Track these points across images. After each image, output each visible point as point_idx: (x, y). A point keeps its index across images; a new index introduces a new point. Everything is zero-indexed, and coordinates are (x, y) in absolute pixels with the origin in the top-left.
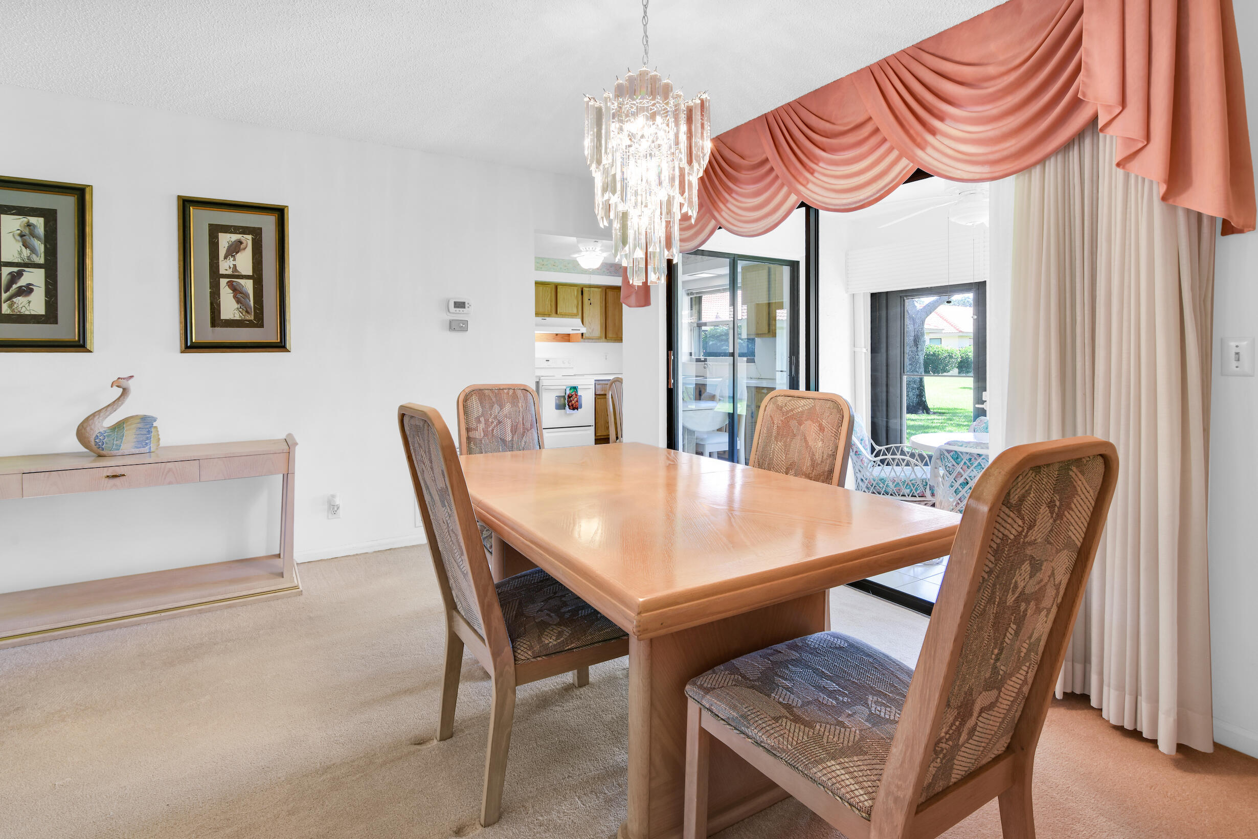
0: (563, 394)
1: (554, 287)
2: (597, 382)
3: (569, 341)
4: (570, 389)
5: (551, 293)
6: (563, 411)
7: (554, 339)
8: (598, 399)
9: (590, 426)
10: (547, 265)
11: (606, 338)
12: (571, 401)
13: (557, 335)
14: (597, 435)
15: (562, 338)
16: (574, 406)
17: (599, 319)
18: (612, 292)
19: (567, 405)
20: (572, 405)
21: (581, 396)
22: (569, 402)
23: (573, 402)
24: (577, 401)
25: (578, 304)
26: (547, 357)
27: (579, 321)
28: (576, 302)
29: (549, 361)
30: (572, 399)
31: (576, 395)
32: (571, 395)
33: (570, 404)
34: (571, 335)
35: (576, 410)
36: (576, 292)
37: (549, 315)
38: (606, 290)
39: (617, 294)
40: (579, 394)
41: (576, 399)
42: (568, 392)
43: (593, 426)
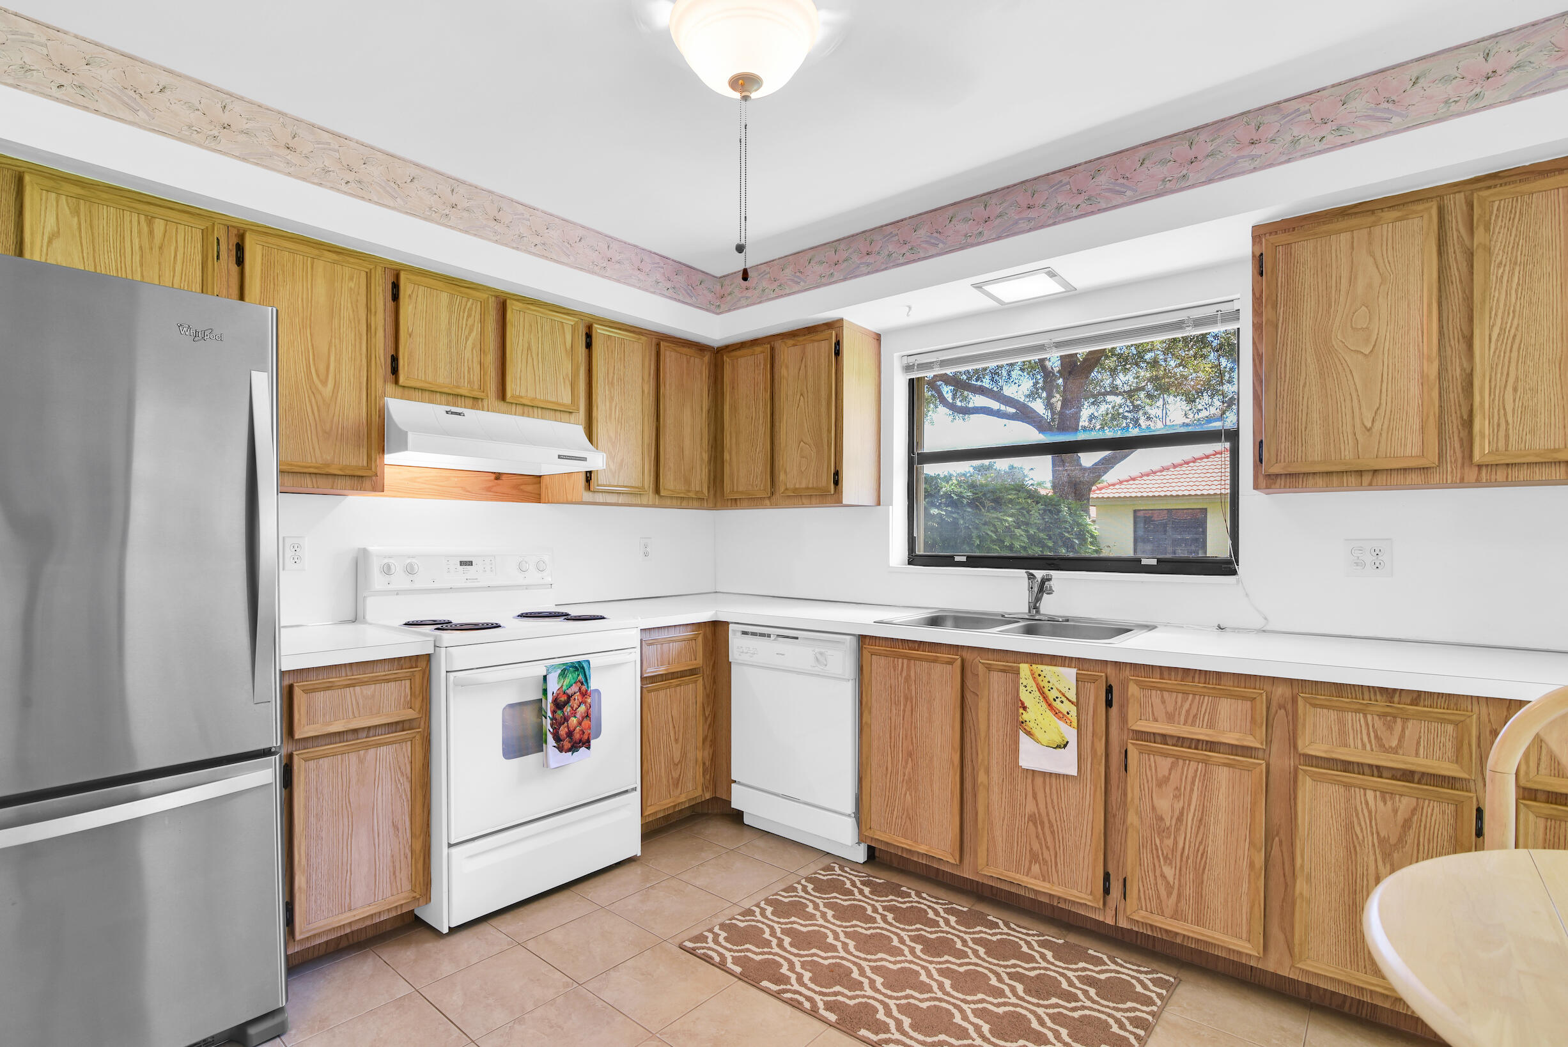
0: (535, 695)
1: (492, 305)
2: (647, 637)
3: (538, 498)
4: (563, 674)
5: (482, 321)
6: (533, 759)
7: (489, 489)
8: (649, 691)
9: (626, 792)
10: (467, 210)
11: (657, 491)
12: (566, 719)
13: (498, 476)
14: (646, 813)
15: (516, 487)
16: (577, 736)
17: (639, 427)
18: (673, 354)
19: (550, 738)
20: (570, 734)
21: (597, 691)
22: (557, 724)
23: (573, 721)
24: (587, 716)
25: (575, 375)
26: (466, 553)
27: (578, 431)
28: (567, 367)
29: (470, 563)
30: (568, 709)
31: (585, 694)
32: (563, 698)
33: (563, 731)
34: (544, 482)
35: (583, 749)
36: (569, 336)
37: (476, 402)
38: (658, 345)
39: (688, 362)
40: (594, 684)
41: (583, 708)
42: (553, 687)
43: (635, 789)
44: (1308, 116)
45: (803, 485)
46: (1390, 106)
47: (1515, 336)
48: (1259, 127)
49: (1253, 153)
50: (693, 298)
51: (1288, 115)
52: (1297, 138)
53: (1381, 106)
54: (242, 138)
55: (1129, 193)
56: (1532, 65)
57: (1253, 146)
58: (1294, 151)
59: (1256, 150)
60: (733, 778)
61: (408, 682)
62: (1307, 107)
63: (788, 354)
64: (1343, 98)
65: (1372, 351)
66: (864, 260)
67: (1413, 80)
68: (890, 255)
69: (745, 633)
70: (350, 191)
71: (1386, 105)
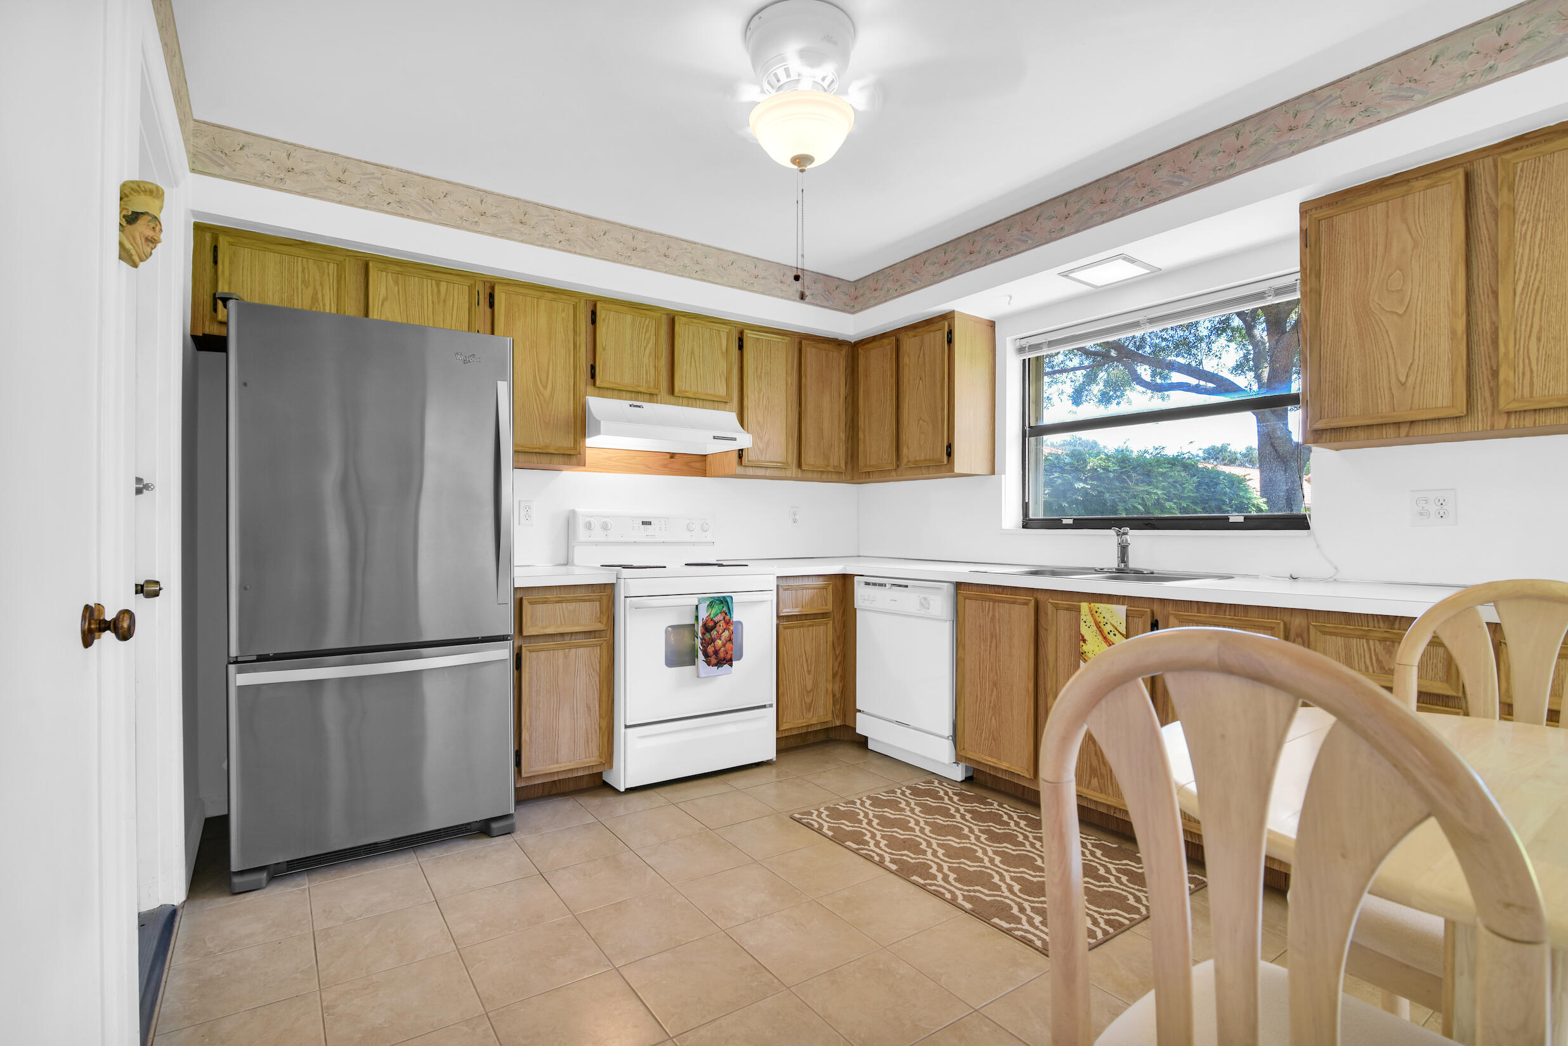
0: (689, 620)
1: (664, 320)
2: (783, 583)
3: (704, 473)
4: (711, 605)
5: (657, 335)
6: (689, 669)
7: (665, 466)
8: (785, 628)
9: (764, 706)
10: (644, 251)
11: (799, 465)
12: (713, 641)
13: (672, 455)
14: (781, 728)
15: (687, 464)
16: (722, 655)
17: (784, 413)
18: (814, 350)
19: (700, 654)
20: (716, 652)
21: (740, 623)
22: (706, 644)
23: (719, 643)
24: (730, 640)
25: (729, 371)
26: (647, 513)
27: (732, 417)
28: (723, 365)
29: (650, 523)
30: (714, 633)
31: (728, 622)
32: (711, 624)
33: (710, 649)
34: (709, 459)
35: (726, 666)
36: (725, 341)
37: (652, 397)
38: (800, 343)
39: (827, 355)
40: (736, 617)
41: (726, 633)
42: (703, 614)
43: (771, 706)
44: (1340, 101)
45: (922, 458)
46: (1412, 85)
47: (1538, 288)
48: (1296, 115)
49: (1292, 138)
50: (830, 302)
51: (1321, 102)
52: (1329, 122)
53: (1405, 86)
54: (493, 220)
55: (1185, 184)
56: (1542, 35)
57: (1291, 132)
58: (1329, 133)
59: (1293, 136)
60: (858, 708)
61: (598, 603)
62: (1339, 93)
63: (909, 344)
64: (1370, 82)
65: (1405, 312)
66: (968, 259)
67: (1433, 59)
68: (988, 253)
69: (867, 584)
70: (562, 248)
71: (1408, 85)
